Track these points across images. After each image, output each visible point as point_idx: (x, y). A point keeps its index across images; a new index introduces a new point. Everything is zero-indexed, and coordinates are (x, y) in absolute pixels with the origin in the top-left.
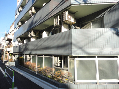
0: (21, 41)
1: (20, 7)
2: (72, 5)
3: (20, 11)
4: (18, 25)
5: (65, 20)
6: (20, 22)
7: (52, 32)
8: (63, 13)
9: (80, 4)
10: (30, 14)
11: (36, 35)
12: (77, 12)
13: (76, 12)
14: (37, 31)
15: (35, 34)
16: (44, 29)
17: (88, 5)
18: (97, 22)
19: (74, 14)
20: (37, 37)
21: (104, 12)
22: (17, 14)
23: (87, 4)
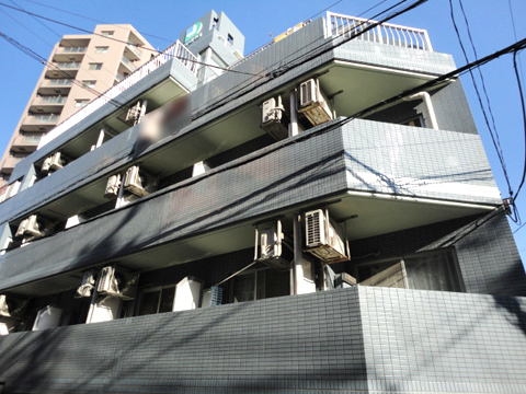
0: (7, 315)
1: (51, 154)
2: (350, 192)
3: (46, 167)
4: (14, 228)
5: (315, 244)
6: (34, 218)
7: (220, 286)
8: (307, 214)
9: (374, 192)
10: (111, 191)
11: (126, 290)
12: (356, 216)
13: (353, 217)
14: (133, 270)
15: (121, 287)
16: (171, 264)
17: (401, 201)
18: (424, 265)
19: (342, 224)
20: (128, 298)
21: (455, 233)
22: (26, 179)
23: (399, 197)
